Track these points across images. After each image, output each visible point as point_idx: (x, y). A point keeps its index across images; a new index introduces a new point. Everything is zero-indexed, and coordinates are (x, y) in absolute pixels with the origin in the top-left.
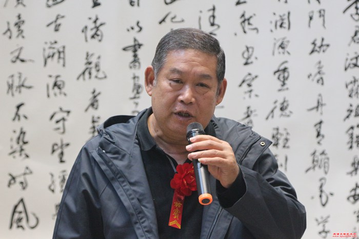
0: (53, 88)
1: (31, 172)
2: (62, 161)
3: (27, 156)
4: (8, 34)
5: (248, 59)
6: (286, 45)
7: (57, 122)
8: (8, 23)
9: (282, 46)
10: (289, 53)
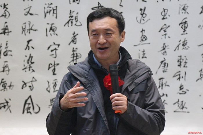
0: (50, 31)
1: (36, 80)
2: (54, 74)
3: (34, 71)
5: (164, 16)
6: (187, 9)
7: (52, 51)
9: (184, 9)
10: (188, 13)
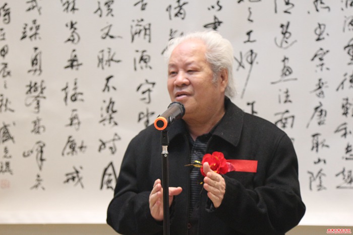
0: (140, 62)
1: (120, 139)
3: (116, 124)
4: (99, 12)
5: (320, 35)
7: (144, 93)
8: (99, 3)
9: (352, 23)
